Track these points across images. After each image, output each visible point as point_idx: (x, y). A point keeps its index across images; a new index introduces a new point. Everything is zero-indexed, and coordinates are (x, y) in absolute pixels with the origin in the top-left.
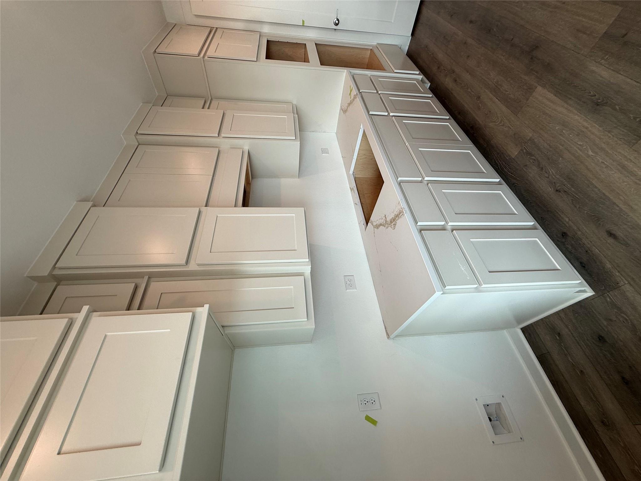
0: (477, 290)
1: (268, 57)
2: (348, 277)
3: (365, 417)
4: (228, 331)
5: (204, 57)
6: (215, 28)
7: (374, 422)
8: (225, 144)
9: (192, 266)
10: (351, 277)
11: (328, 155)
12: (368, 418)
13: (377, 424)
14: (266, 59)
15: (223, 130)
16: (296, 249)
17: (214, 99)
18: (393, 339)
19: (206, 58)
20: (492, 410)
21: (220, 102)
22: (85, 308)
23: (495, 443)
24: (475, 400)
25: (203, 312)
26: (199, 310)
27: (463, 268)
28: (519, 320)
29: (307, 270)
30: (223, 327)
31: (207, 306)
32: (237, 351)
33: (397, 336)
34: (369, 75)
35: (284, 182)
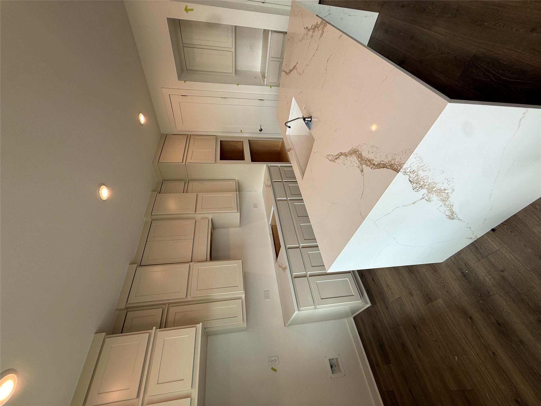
0: (315, 308)
1: (222, 158)
2: (266, 292)
3: (271, 368)
4: (207, 330)
5: (185, 163)
6: (189, 135)
7: (275, 370)
8: (198, 217)
9: (189, 298)
10: (268, 291)
11: (257, 209)
12: (272, 369)
13: (277, 371)
14: (220, 160)
15: (198, 209)
16: (238, 285)
17: (190, 181)
18: (287, 326)
19: (187, 163)
20: (334, 362)
21: (193, 183)
22: (154, 328)
23: (332, 378)
24: (325, 357)
25: (200, 326)
26: (198, 325)
27: (310, 298)
28: (353, 312)
29: (243, 296)
30: (205, 328)
31: (201, 324)
32: (209, 337)
33: (289, 325)
34: (279, 166)
35: (231, 230)
